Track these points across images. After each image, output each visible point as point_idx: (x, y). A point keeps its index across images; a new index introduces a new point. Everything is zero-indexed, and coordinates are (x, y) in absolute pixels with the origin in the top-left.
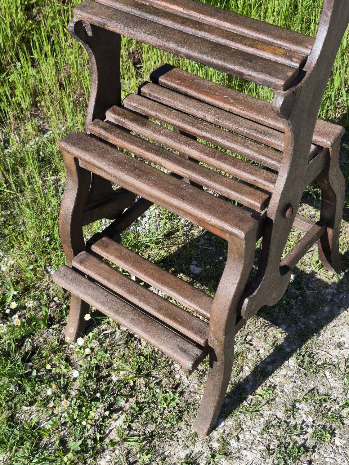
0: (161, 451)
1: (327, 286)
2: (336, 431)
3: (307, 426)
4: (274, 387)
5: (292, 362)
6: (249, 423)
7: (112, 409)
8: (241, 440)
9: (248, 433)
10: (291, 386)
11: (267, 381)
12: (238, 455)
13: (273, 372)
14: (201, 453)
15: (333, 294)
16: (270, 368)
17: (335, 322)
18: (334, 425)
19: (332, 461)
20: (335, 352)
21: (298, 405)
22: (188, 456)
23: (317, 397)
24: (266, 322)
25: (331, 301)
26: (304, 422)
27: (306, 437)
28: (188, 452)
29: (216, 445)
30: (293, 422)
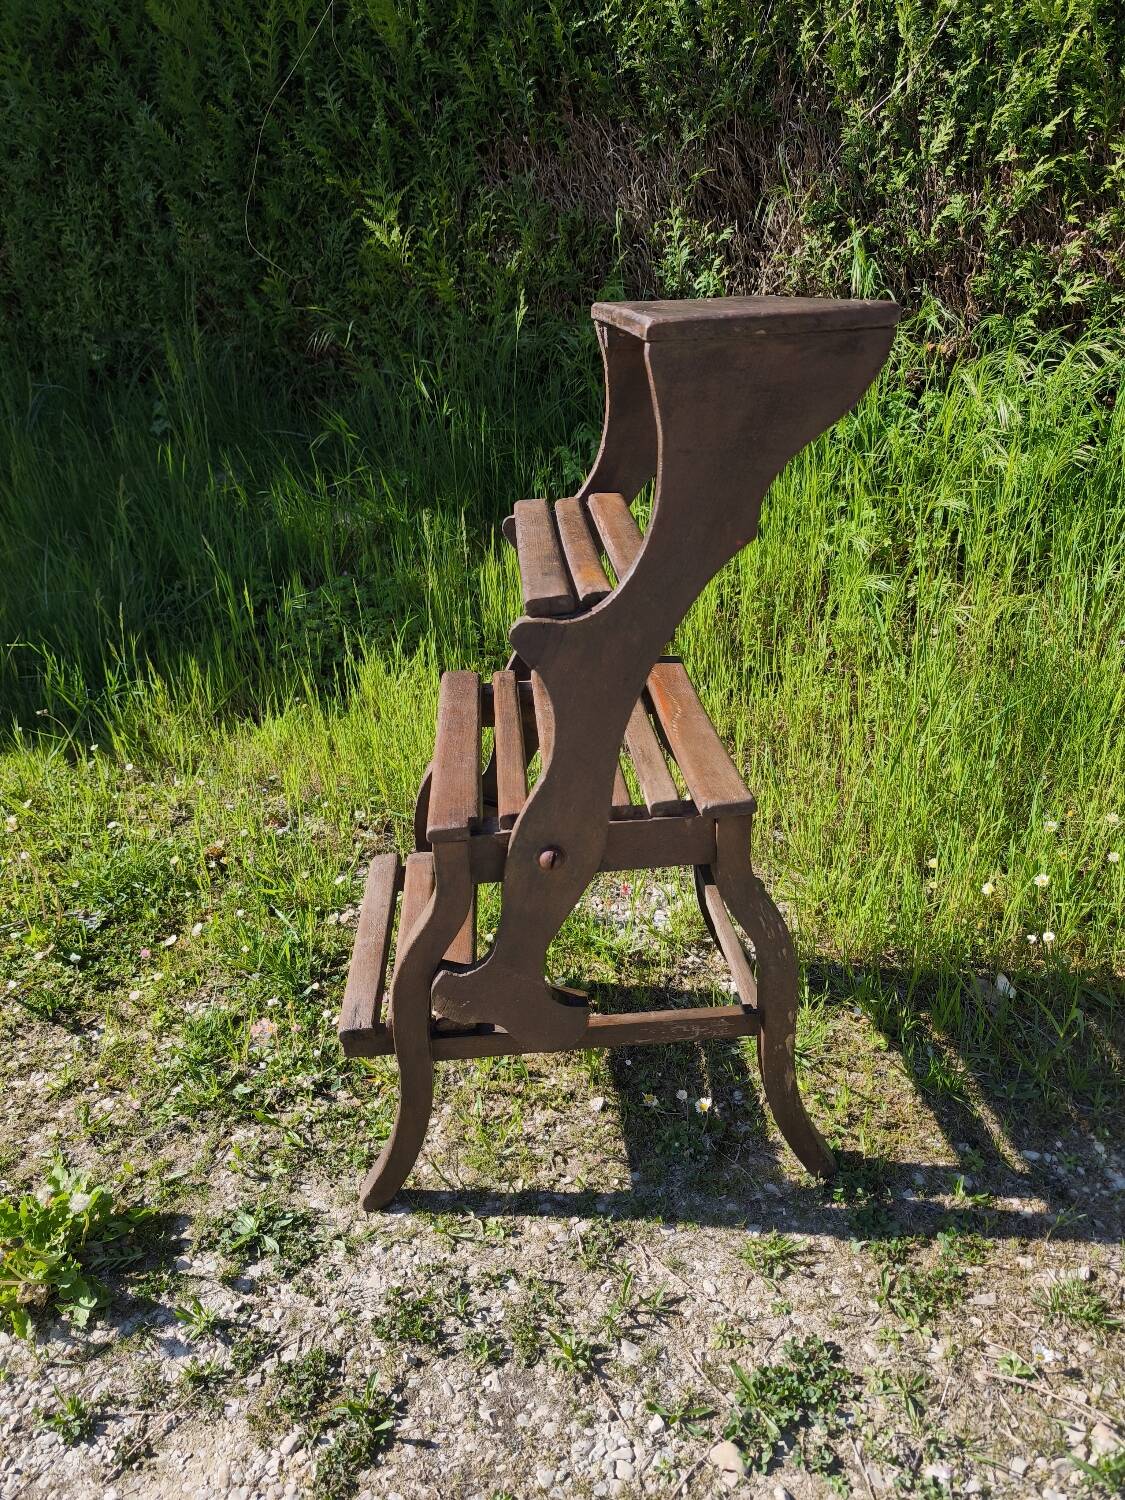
0: (303, 1179)
1: (777, 1178)
2: (507, 1365)
3: (484, 1319)
4: (515, 1234)
5: (581, 1226)
6: (427, 1244)
7: (322, 1089)
8: (389, 1253)
9: (409, 1252)
10: (539, 1252)
11: (519, 1218)
12: (362, 1265)
13: (542, 1214)
14: (333, 1223)
15: (770, 1198)
16: (547, 1207)
17: (721, 1233)
18: (517, 1354)
19: (448, 1393)
20: (659, 1269)
21: (511, 1283)
22: (317, 1212)
23: (550, 1300)
24: (624, 1152)
25: (752, 1203)
26: (488, 1310)
27: (463, 1329)
28: (324, 1207)
29: (359, 1230)
30: (475, 1295)
